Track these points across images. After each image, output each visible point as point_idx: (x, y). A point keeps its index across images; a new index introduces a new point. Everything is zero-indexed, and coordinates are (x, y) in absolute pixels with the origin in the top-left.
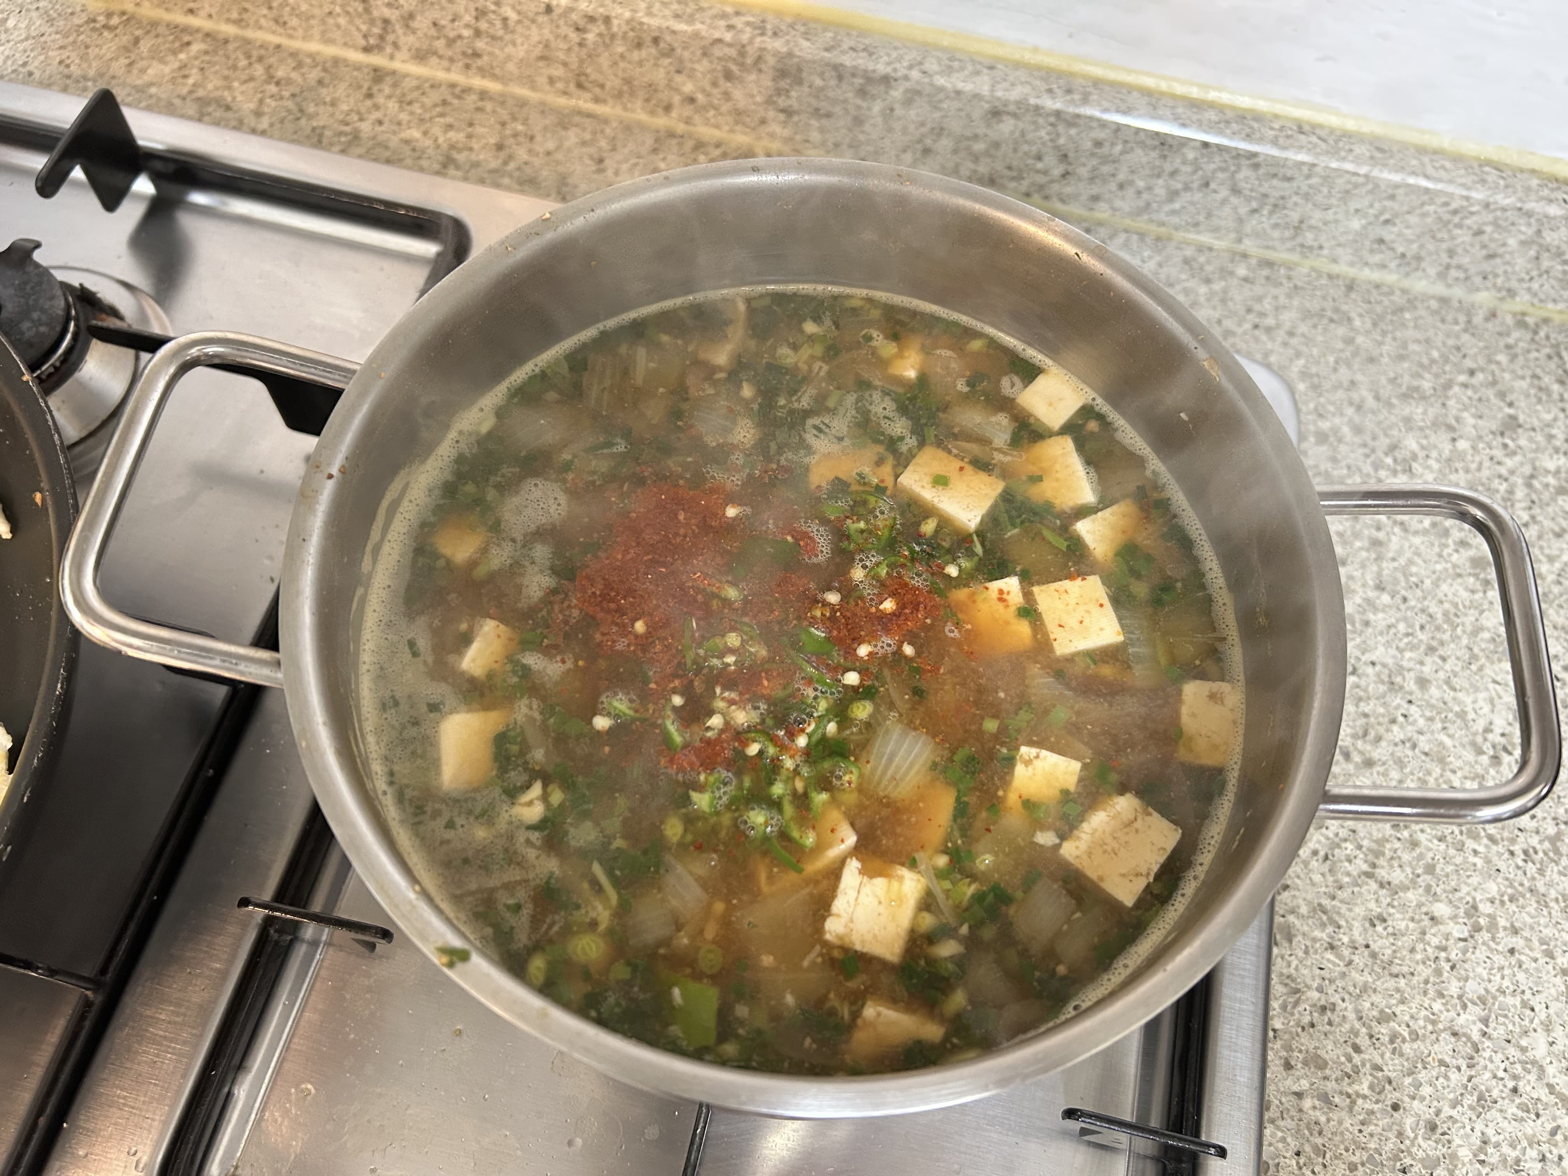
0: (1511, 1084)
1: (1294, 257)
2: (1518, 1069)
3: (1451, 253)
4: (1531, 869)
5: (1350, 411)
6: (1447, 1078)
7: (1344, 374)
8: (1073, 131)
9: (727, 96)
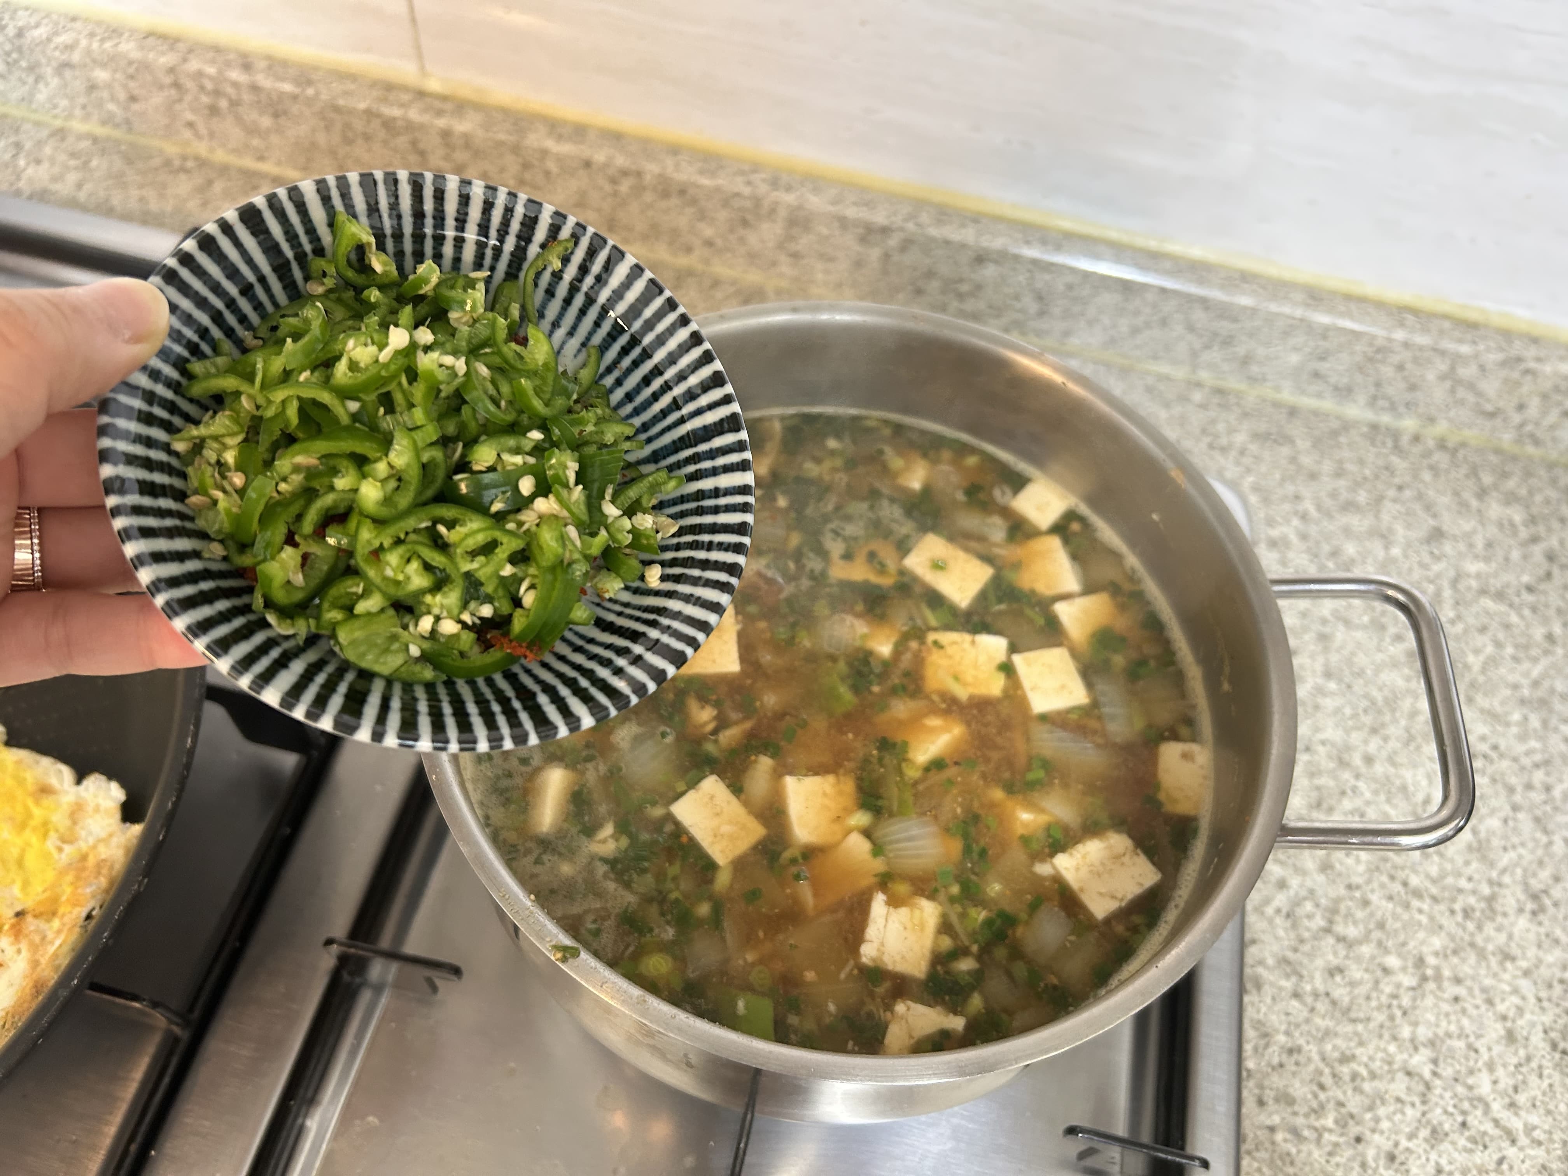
0: (1460, 1119)
1: (1242, 386)
2: (1466, 1105)
3: (1378, 385)
4: (1471, 926)
5: (1296, 522)
6: (1403, 1113)
7: (1290, 489)
8: (1047, 277)
9: (742, 240)
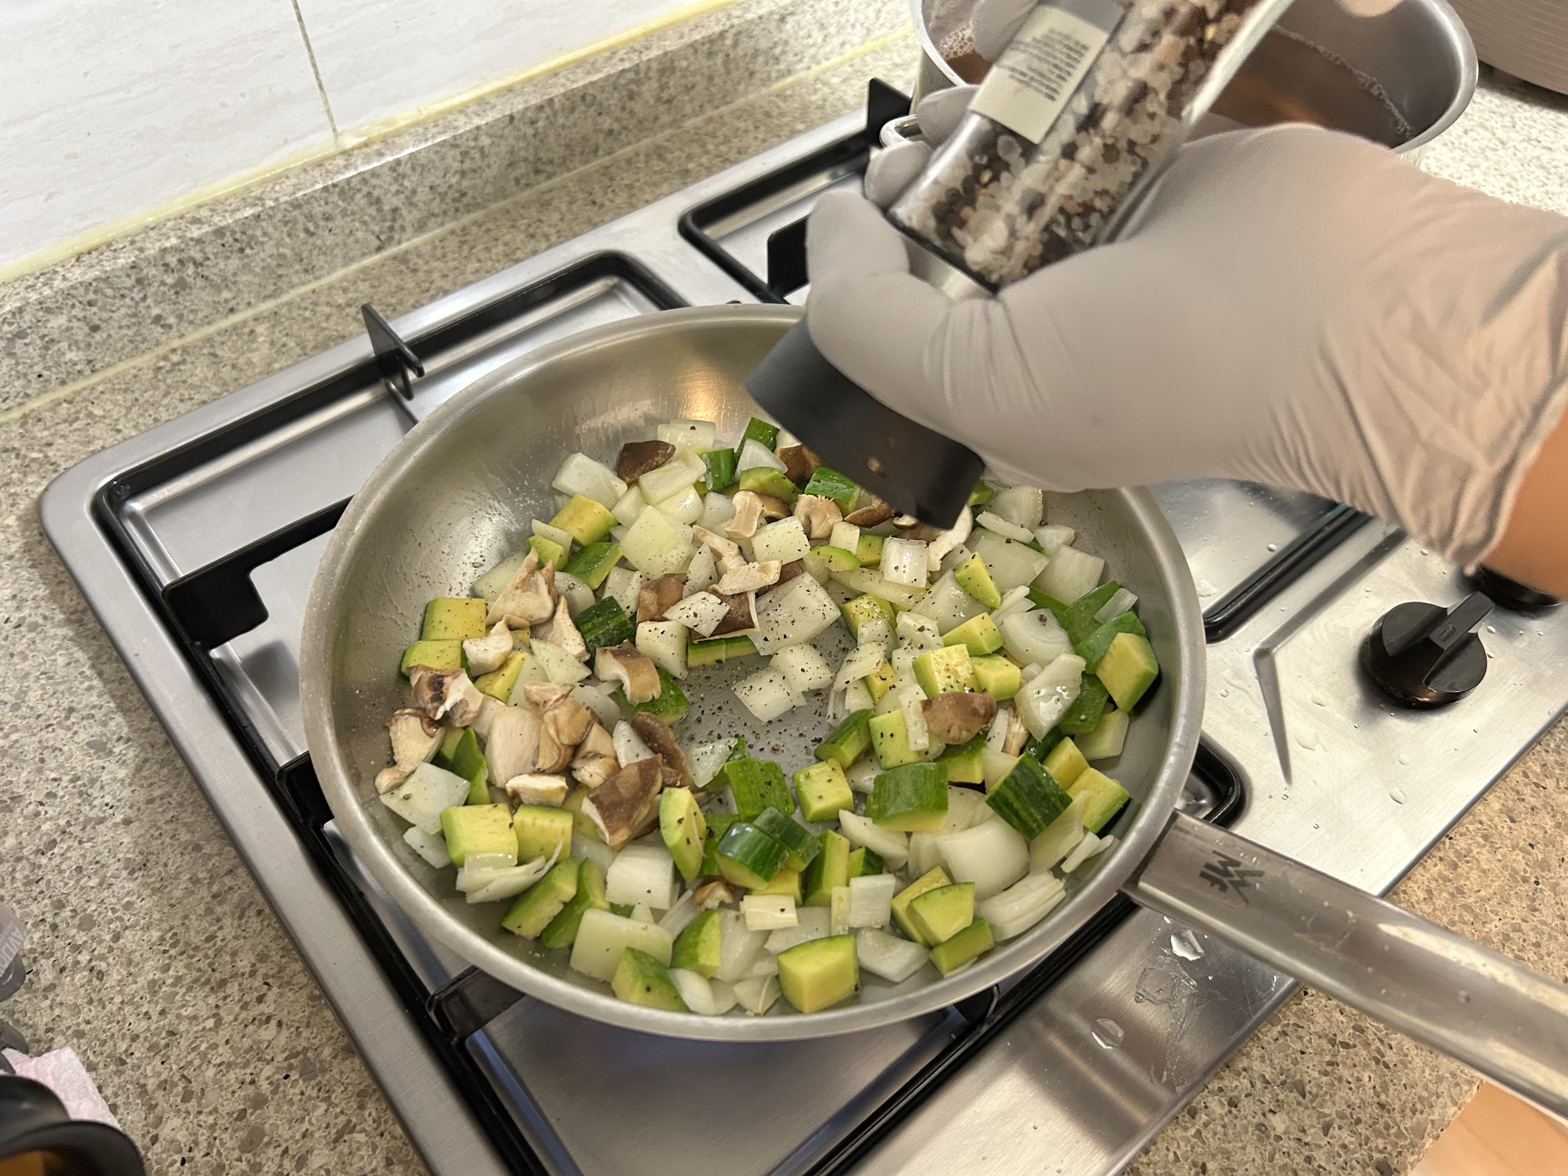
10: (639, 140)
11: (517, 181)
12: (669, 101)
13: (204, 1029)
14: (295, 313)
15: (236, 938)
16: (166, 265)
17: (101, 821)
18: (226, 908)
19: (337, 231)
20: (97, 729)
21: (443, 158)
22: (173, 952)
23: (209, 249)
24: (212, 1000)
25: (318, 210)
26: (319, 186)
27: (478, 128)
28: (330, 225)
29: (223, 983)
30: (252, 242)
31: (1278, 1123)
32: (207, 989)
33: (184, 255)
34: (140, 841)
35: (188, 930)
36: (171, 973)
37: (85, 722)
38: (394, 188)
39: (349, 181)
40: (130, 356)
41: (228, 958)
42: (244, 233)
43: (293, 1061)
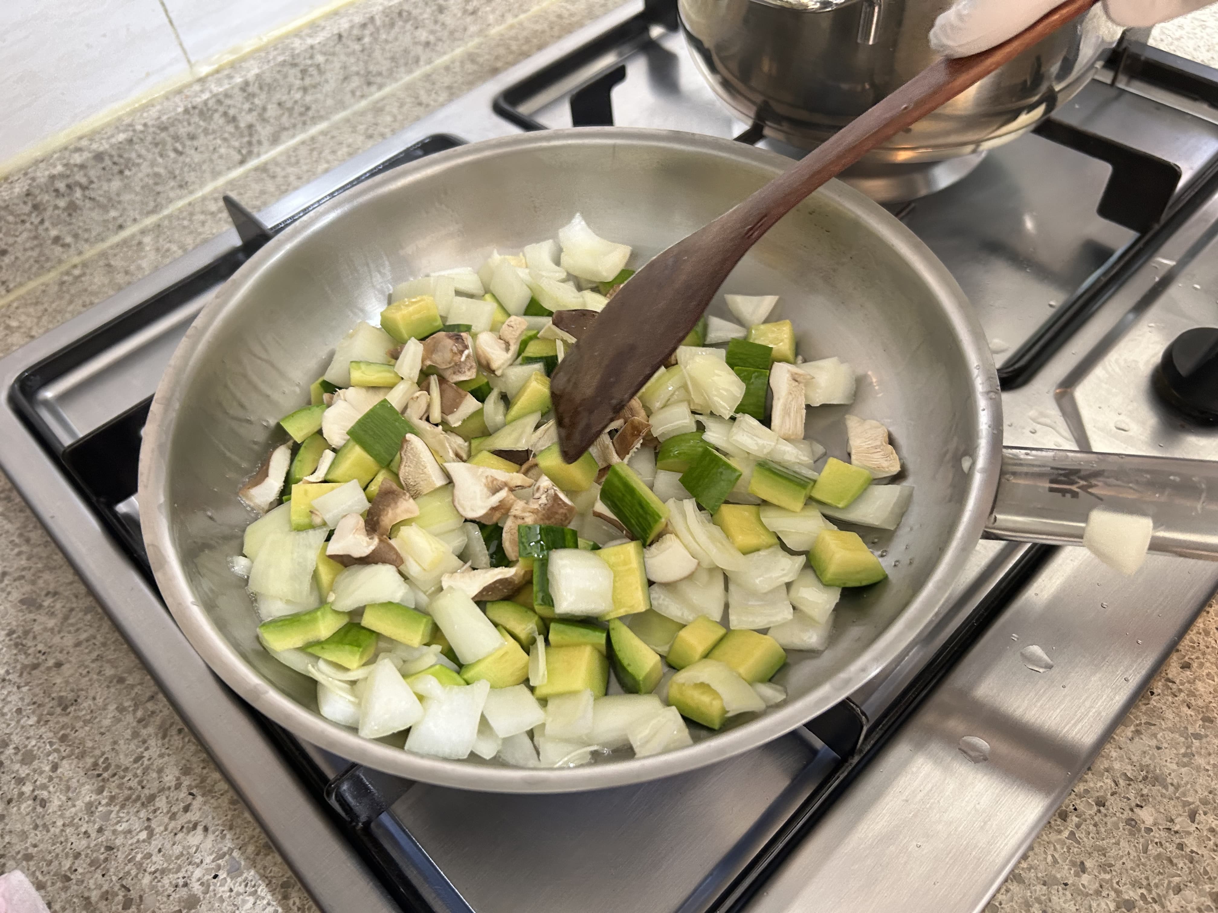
10: (453, 50)
11: (353, 93)
12: (474, 13)
13: (138, 841)
14: (175, 223)
15: (161, 756)
16: (57, 191)
17: (35, 667)
18: (151, 730)
19: (203, 149)
20: (28, 588)
21: (285, 77)
22: (105, 775)
23: (93, 173)
24: (143, 814)
25: (183, 131)
26: (180, 110)
27: (312, 47)
28: (195, 143)
29: (152, 798)
30: (129, 164)
31: (1146, 816)
32: (138, 804)
33: (70, 181)
34: (71, 680)
35: (117, 753)
36: (105, 793)
37: (17, 583)
38: (247, 106)
39: (206, 103)
40: (37, 275)
41: (155, 775)
42: (120, 156)
43: (220, 861)
